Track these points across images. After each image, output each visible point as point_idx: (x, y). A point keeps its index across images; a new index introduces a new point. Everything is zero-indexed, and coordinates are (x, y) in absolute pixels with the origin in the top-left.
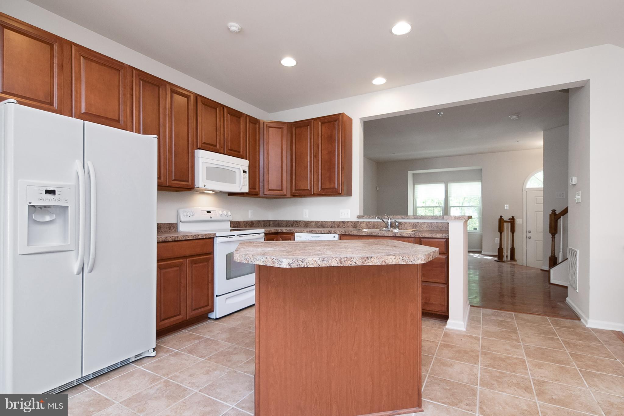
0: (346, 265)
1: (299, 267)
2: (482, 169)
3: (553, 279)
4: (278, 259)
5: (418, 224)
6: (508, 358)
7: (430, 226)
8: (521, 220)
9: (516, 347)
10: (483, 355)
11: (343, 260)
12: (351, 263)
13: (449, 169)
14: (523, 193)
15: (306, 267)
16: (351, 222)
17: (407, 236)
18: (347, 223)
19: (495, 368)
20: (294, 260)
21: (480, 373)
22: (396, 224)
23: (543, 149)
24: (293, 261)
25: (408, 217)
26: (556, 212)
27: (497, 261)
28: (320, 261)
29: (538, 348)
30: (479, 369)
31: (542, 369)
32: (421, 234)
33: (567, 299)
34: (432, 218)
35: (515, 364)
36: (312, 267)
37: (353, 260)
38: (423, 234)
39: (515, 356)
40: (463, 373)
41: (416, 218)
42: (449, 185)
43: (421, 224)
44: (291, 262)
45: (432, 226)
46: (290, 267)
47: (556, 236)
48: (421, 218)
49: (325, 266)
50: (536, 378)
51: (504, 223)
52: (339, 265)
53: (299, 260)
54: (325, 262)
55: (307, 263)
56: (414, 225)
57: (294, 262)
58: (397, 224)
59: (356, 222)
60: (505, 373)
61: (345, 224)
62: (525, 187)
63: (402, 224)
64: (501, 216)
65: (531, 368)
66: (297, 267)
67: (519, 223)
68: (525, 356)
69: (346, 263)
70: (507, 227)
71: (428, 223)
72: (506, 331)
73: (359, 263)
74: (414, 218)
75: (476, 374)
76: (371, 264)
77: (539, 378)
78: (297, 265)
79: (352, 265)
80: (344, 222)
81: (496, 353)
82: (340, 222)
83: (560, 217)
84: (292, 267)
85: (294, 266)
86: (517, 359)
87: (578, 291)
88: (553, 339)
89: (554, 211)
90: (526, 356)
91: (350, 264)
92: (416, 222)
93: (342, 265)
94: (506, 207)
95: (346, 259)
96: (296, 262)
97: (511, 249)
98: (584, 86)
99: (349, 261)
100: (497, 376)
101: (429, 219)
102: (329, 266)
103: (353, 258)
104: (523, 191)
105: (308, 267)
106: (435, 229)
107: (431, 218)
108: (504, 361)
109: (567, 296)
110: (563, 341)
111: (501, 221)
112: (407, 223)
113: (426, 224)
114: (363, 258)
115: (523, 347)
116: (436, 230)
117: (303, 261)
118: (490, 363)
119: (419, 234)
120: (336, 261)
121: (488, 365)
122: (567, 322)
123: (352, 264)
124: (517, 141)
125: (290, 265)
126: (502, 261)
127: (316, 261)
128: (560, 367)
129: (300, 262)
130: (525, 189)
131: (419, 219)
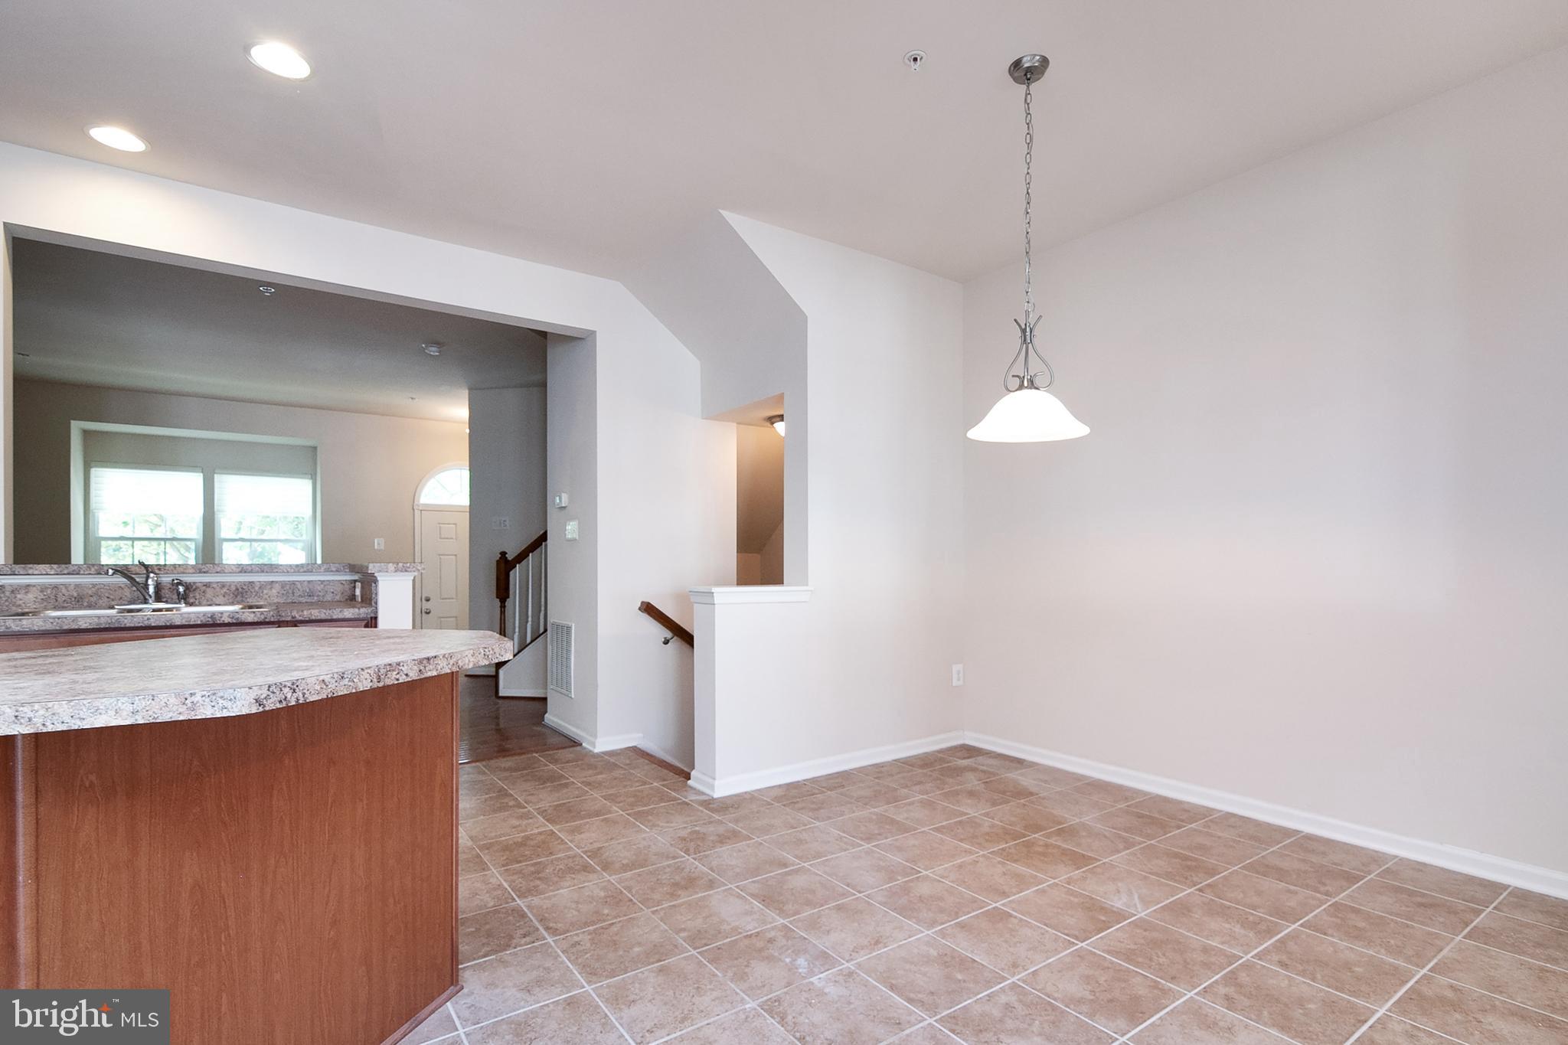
0: (389, 682)
1: (284, 705)
2: (315, 448)
3: (504, 688)
4: (214, 694)
5: (253, 588)
6: (527, 838)
7: (290, 591)
9: (527, 816)
10: (487, 851)
11: (382, 671)
12: (398, 677)
13: (212, 433)
14: (414, 515)
15: (301, 702)
17: (256, 620)
19: (520, 862)
20: (273, 688)
21: (505, 880)
22: (178, 590)
24: (269, 690)
25: (219, 569)
26: (507, 556)
28: (334, 681)
29: (557, 806)
30: (498, 876)
31: (584, 832)
32: (297, 613)
33: (546, 715)
34: (296, 570)
35: (544, 842)
36: (317, 699)
37: (401, 668)
38: (305, 613)
39: (536, 831)
40: (477, 894)
41: (245, 572)
42: (216, 479)
43: (260, 588)
44: (264, 696)
45: (296, 591)
46: (261, 709)
47: (508, 603)
48: (263, 572)
49: (346, 692)
50: (586, 849)
52: (376, 685)
53: (285, 686)
54: (346, 681)
55: (305, 691)
56: (237, 589)
57: (273, 693)
58: (181, 589)
60: (541, 862)
62: (419, 501)
63: (197, 588)
65: (570, 838)
66: (279, 706)
68: (547, 824)
69: (388, 678)
71: (283, 584)
72: (490, 797)
73: (414, 675)
74: (241, 572)
75: (499, 885)
76: (435, 673)
77: (591, 847)
78: (280, 702)
79: (400, 681)
81: (503, 838)
83: (515, 568)
84: (267, 708)
85: (270, 706)
86: (540, 833)
87: (573, 696)
88: (566, 785)
89: (503, 554)
90: (550, 823)
91: (398, 680)
92: (244, 583)
93: (381, 685)
94: (380, 544)
95: (388, 668)
96: (278, 693)
98: (583, 339)
99: (395, 673)
100: (533, 873)
101: (288, 572)
102: (354, 691)
103: (402, 664)
104: (413, 509)
105: (308, 701)
106: (303, 600)
107: (292, 571)
108: (525, 845)
109: (546, 712)
110: (582, 783)
112: (215, 586)
113: (277, 587)
114: (421, 661)
115: (535, 813)
116: (308, 601)
117: (295, 686)
118: (507, 859)
119: (295, 613)
120: (368, 676)
121: (505, 862)
122: (567, 754)
123: (400, 679)
124: (412, 398)
125: (260, 705)
127: (325, 684)
128: (603, 820)
129: (286, 690)
130: (418, 505)
131: (258, 572)
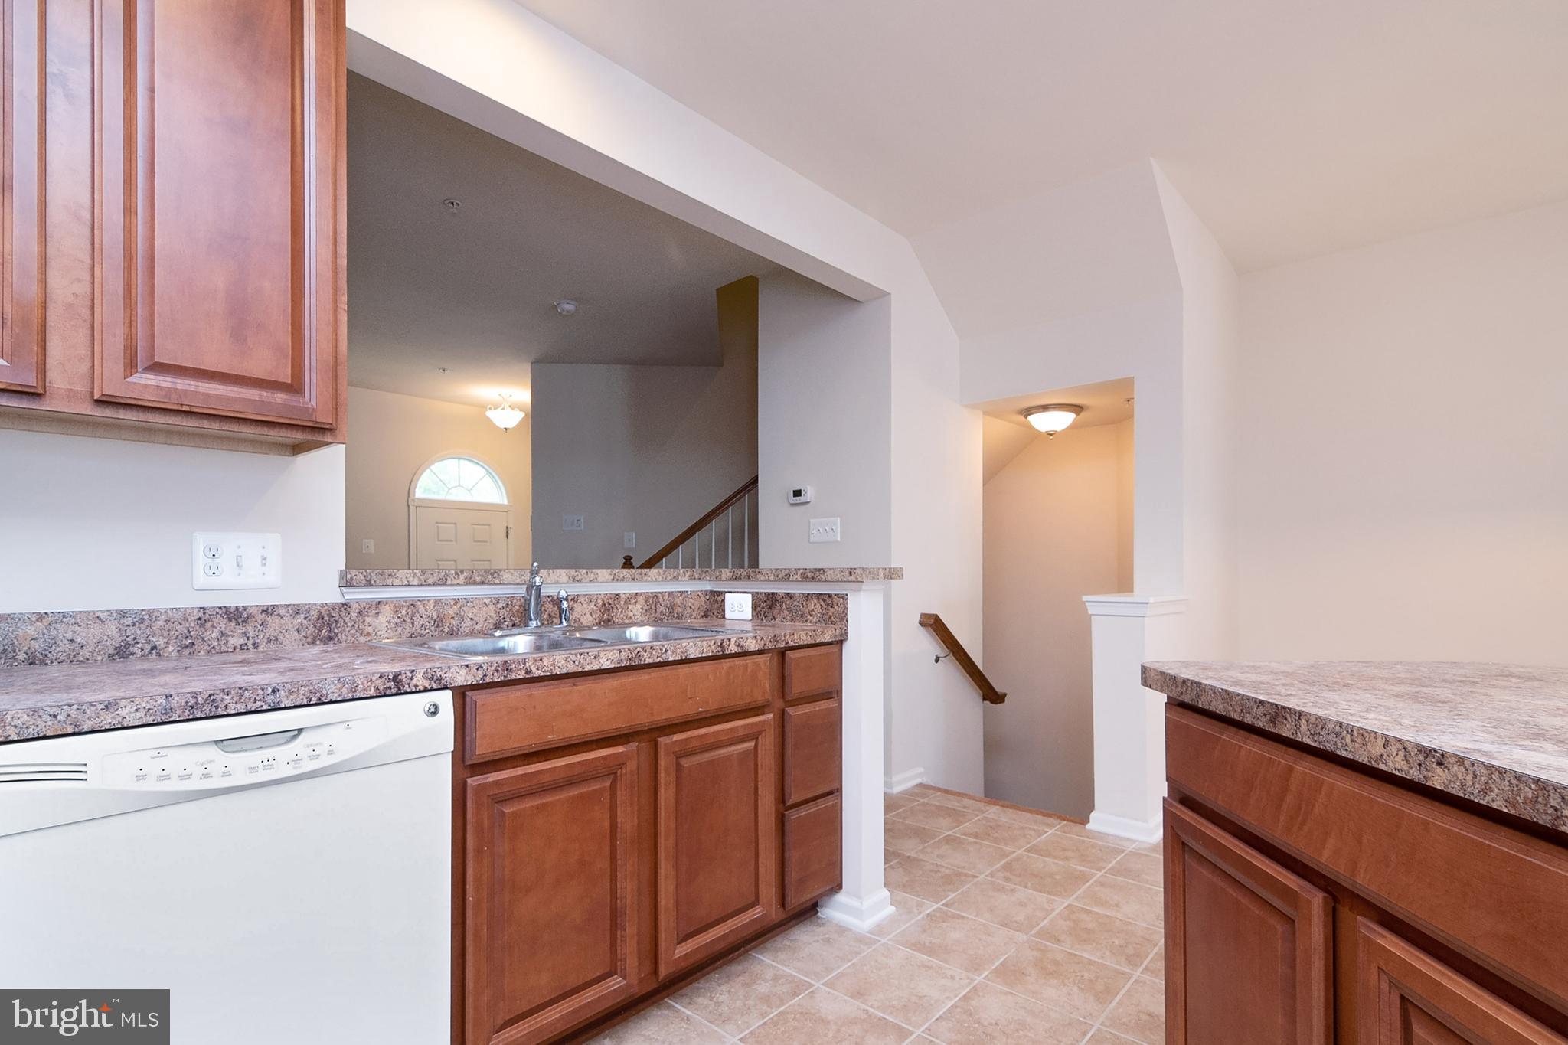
14: (409, 510)
16: (297, 610)
18: (261, 617)
22: (560, 606)
26: (632, 561)
58: (566, 604)
59: (333, 606)
61: (250, 628)
62: (414, 495)
80: (236, 615)
82: (204, 618)
94: (369, 546)
104: (408, 506)
130: (413, 500)
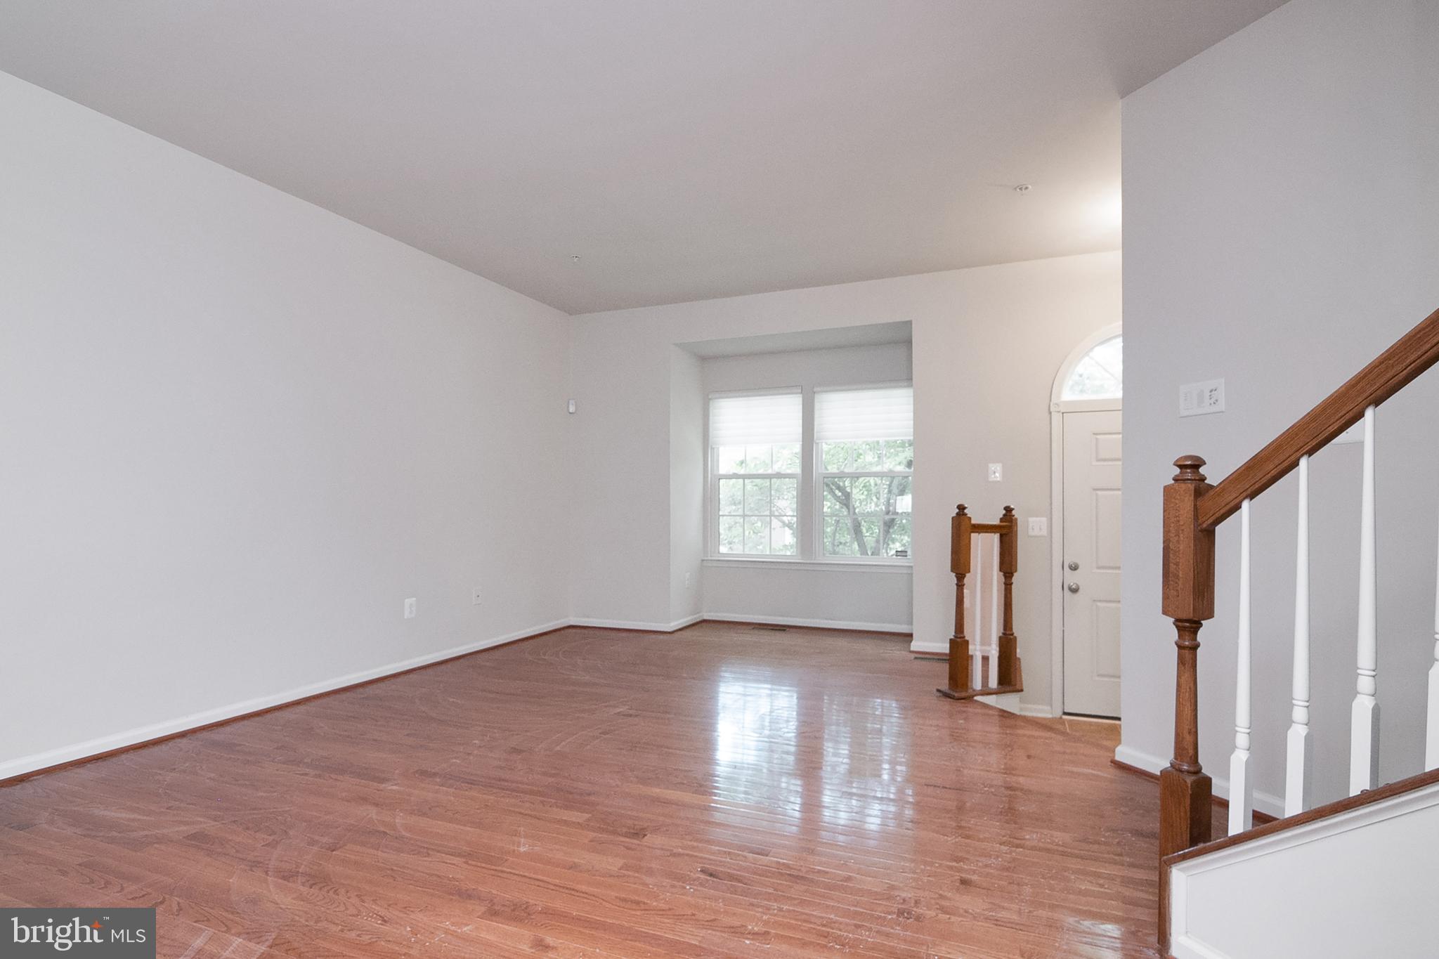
8: (1044, 520)
14: (1050, 420)
23: (1120, 253)
26: (1202, 470)
27: (946, 695)
42: (818, 398)
51: (973, 535)
62: (1059, 397)
64: (961, 508)
67: (1036, 532)
70: (985, 549)
83: (1238, 507)
89: (1192, 465)
94: (996, 472)
97: (1000, 638)
104: (1050, 413)
111: (962, 526)
126: (963, 694)
130: (1057, 407)
